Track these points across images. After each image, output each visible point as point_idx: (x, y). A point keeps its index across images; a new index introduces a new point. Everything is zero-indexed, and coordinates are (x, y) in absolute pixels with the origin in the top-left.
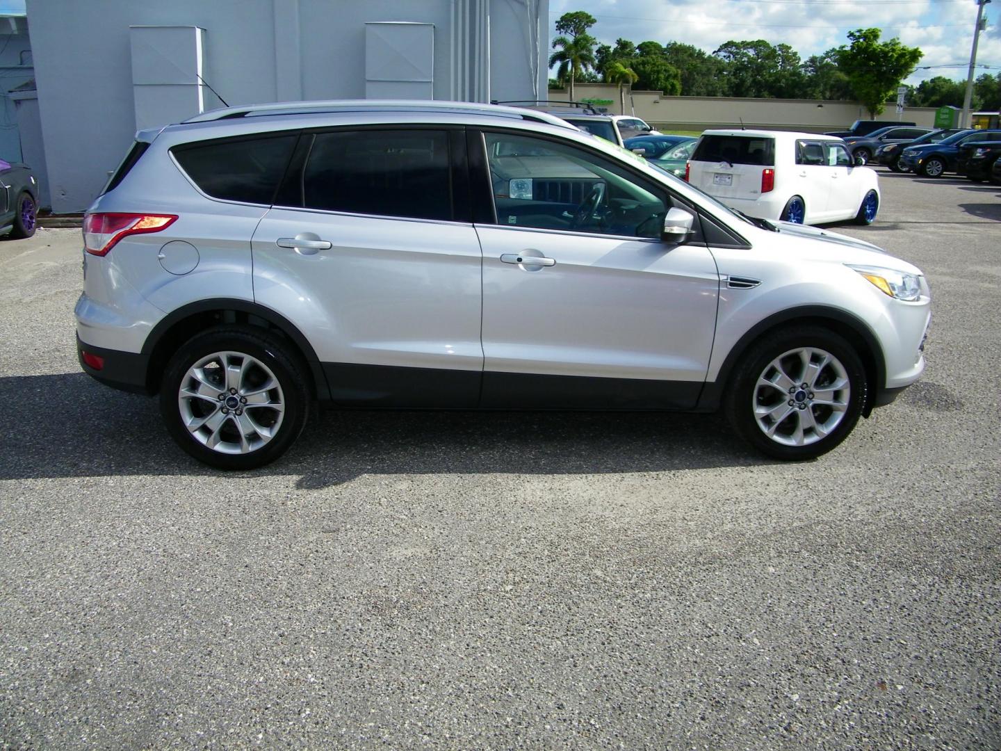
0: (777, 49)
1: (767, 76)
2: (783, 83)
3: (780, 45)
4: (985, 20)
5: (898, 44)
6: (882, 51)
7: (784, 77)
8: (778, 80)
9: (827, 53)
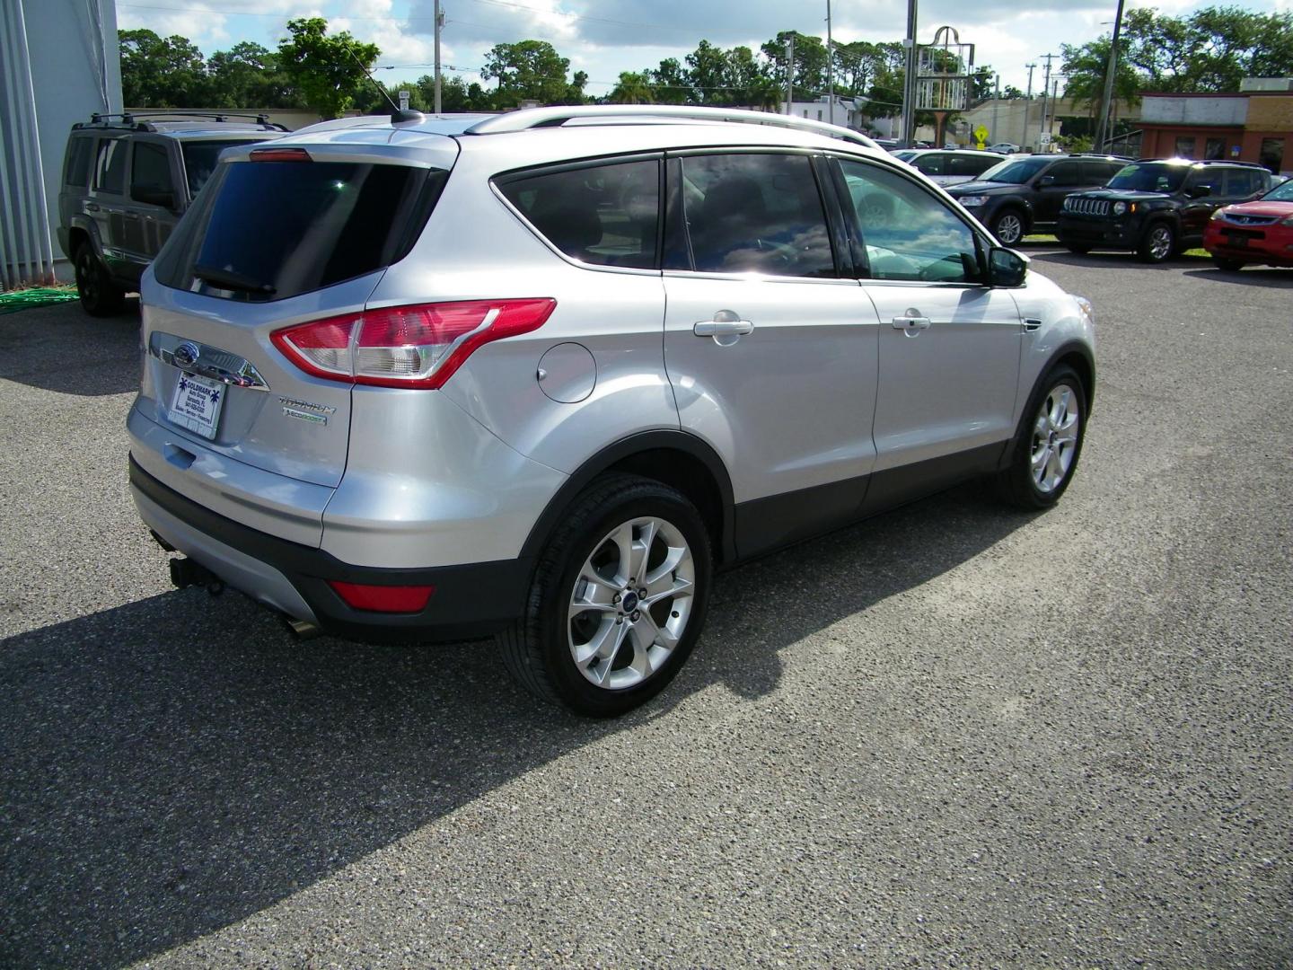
0: (170, 42)
1: (162, 79)
2: (184, 87)
3: (172, 37)
4: (443, 15)
5: (349, 38)
6: (333, 47)
7: (184, 79)
8: (176, 84)
9: (237, 48)
